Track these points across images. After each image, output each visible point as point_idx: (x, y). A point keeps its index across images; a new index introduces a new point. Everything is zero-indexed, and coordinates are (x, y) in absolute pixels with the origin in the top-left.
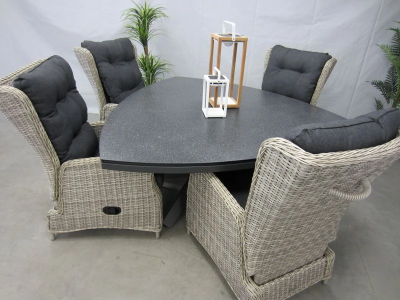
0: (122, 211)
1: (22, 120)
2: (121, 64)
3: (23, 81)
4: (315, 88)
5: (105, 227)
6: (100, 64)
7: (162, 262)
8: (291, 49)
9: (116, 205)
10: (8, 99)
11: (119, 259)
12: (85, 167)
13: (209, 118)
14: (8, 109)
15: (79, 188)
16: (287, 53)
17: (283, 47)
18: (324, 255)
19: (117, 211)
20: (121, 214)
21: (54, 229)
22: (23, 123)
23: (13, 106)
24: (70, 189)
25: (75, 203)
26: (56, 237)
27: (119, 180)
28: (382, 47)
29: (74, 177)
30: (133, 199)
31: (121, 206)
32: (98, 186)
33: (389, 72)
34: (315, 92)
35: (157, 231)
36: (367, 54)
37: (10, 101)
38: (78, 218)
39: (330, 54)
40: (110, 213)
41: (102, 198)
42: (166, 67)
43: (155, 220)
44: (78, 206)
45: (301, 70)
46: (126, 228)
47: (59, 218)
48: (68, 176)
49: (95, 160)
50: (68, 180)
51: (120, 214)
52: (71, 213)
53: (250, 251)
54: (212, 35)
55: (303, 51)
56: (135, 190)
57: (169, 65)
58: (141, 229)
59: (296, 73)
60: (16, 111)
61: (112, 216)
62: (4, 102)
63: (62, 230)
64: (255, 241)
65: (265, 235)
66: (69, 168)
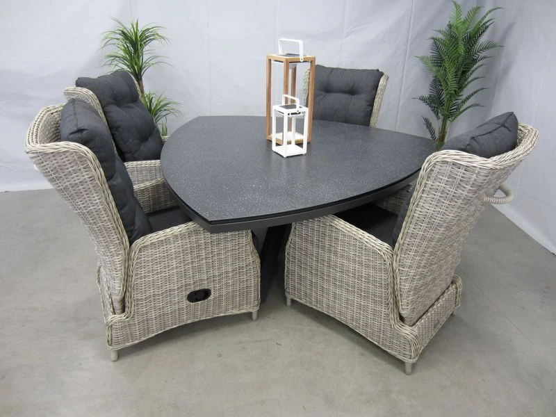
0: (212, 293)
1: (84, 188)
2: (129, 107)
3: (85, 132)
4: (372, 110)
5: (189, 322)
6: (107, 109)
7: (277, 344)
8: (333, 69)
9: (205, 287)
10: (68, 161)
11: (221, 356)
12: (167, 241)
13: (288, 157)
14: (65, 175)
15: (157, 273)
16: (330, 74)
17: (324, 67)
18: (452, 283)
19: (205, 294)
20: (211, 297)
21: (118, 343)
22: (84, 193)
23: (73, 170)
24: (145, 277)
25: (150, 297)
26: (121, 354)
27: (210, 251)
28: (422, 59)
29: (150, 259)
30: (227, 272)
31: (211, 287)
32: (182, 264)
33: (431, 86)
34: (373, 114)
35: (254, 310)
36: (405, 69)
37: (70, 164)
38: (154, 317)
39: (380, 70)
40: (197, 300)
41: (188, 280)
42: (171, 106)
43: (253, 296)
44: (154, 300)
45: (352, 92)
46: (217, 316)
47: (127, 324)
48: (143, 259)
49: (180, 230)
50: (143, 264)
51: (209, 298)
52: (145, 312)
53: (406, 286)
54: (267, 56)
55: (349, 70)
56: (230, 260)
57: (175, 103)
58: (236, 312)
59: (347, 96)
60: (77, 176)
61: (199, 302)
62: (59, 166)
63: (131, 340)
64: (412, 272)
65: (423, 263)
66: (144, 247)
